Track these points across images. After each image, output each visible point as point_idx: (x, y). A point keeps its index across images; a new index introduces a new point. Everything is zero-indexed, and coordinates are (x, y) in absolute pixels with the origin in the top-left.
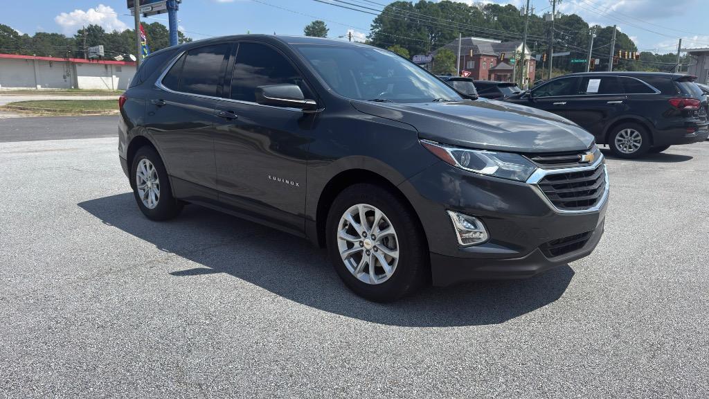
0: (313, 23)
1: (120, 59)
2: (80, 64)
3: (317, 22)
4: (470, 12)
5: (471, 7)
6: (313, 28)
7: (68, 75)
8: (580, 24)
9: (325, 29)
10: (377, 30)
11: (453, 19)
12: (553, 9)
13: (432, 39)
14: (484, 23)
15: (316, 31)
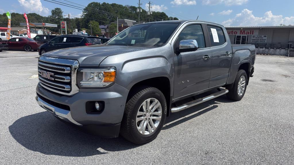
0: (55, 9)
3: (57, 8)
4: (124, 9)
5: (124, 7)
6: (55, 11)
9: (61, 12)
10: (85, 13)
11: (117, 11)
12: (149, 10)
13: (109, 19)
14: (130, 13)
15: (57, 12)
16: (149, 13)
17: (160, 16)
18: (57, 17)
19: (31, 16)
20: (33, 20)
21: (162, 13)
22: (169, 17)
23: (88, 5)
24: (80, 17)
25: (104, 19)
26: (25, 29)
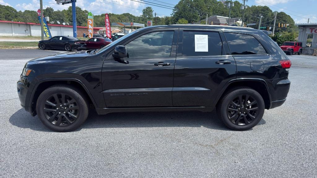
0: (147, 8)
1: (52, 23)
2: (32, 25)
3: (148, 7)
4: (218, 4)
5: (218, 2)
6: (146, 10)
7: (27, 30)
8: (268, 10)
9: (152, 11)
10: (176, 11)
11: (210, 7)
12: (244, 4)
13: (200, 16)
14: (224, 9)
15: (148, 11)
16: (243, 7)
17: (262, 10)
18: (148, 16)
19: (125, 16)
20: (126, 20)
21: (264, 7)
22: (273, 11)
23: (179, 2)
24: (170, 16)
25: (194, 17)
26: (117, 29)
